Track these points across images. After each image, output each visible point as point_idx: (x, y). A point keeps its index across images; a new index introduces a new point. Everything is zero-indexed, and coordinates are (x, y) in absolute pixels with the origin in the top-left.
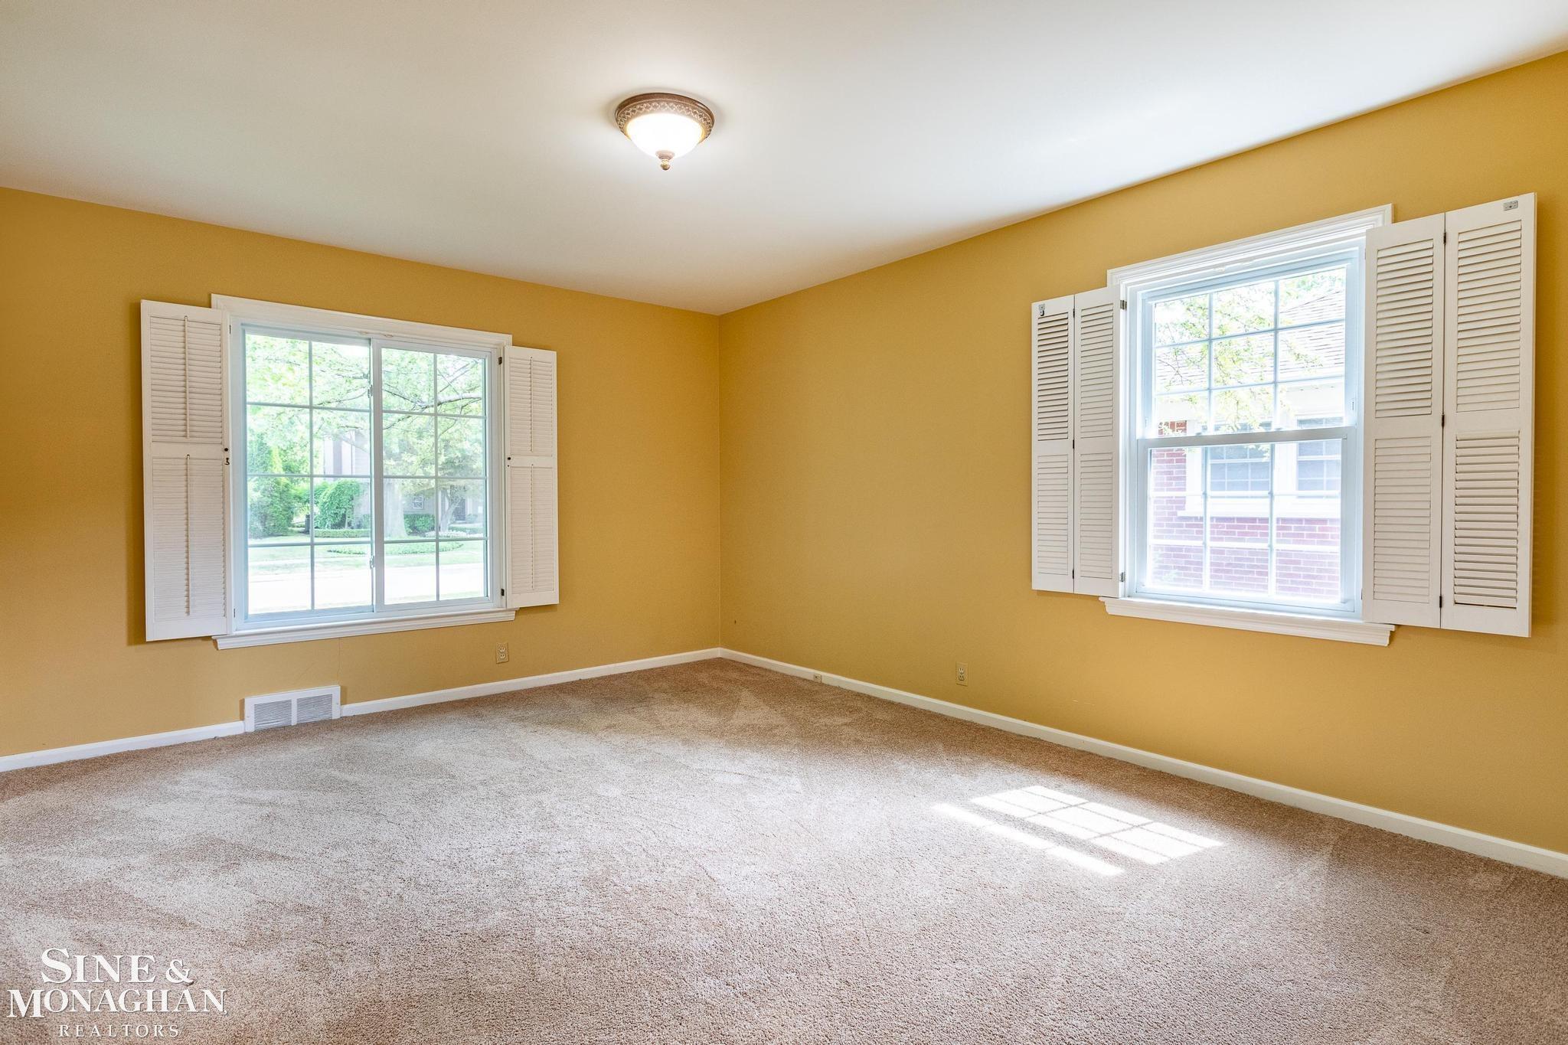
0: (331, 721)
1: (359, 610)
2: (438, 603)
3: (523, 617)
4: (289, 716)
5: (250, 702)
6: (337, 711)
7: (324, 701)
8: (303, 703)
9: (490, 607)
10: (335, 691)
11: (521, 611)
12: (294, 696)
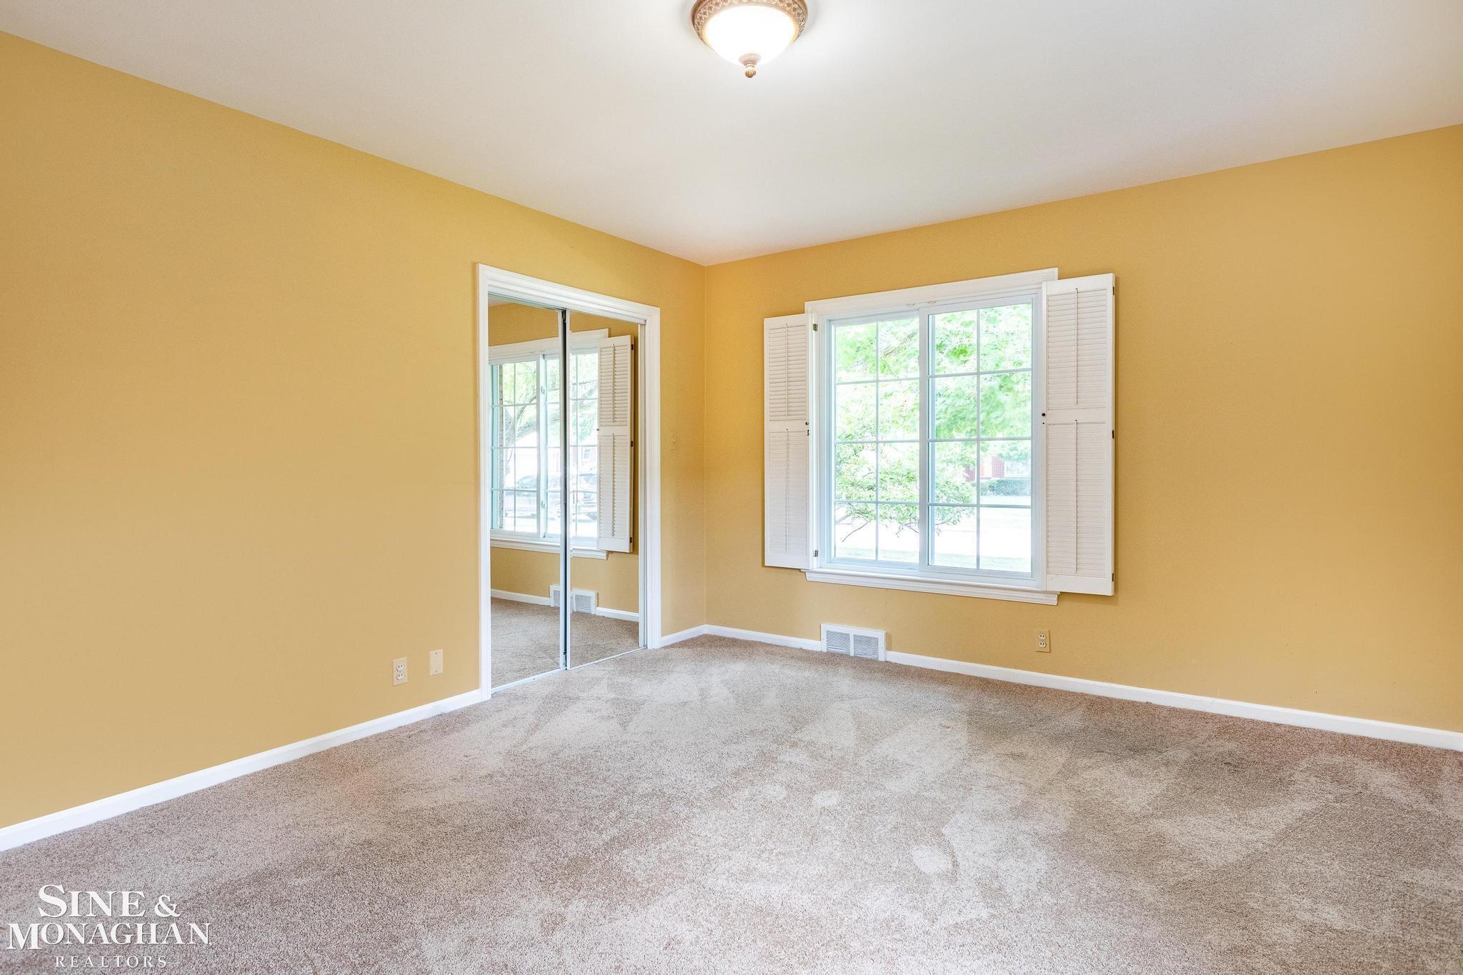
0: (876, 661)
1: (909, 566)
2: (977, 572)
3: (1067, 605)
4: (848, 647)
5: (826, 627)
6: (883, 655)
7: (870, 641)
8: (858, 639)
9: (1030, 585)
10: (880, 635)
11: (1062, 595)
12: (853, 631)
